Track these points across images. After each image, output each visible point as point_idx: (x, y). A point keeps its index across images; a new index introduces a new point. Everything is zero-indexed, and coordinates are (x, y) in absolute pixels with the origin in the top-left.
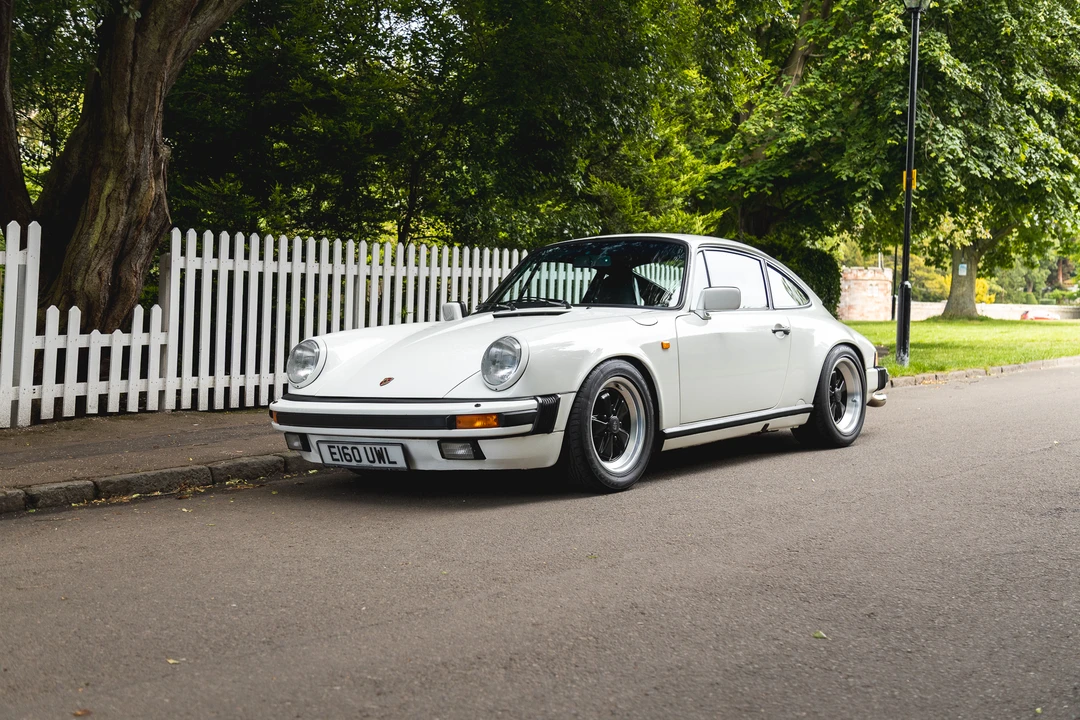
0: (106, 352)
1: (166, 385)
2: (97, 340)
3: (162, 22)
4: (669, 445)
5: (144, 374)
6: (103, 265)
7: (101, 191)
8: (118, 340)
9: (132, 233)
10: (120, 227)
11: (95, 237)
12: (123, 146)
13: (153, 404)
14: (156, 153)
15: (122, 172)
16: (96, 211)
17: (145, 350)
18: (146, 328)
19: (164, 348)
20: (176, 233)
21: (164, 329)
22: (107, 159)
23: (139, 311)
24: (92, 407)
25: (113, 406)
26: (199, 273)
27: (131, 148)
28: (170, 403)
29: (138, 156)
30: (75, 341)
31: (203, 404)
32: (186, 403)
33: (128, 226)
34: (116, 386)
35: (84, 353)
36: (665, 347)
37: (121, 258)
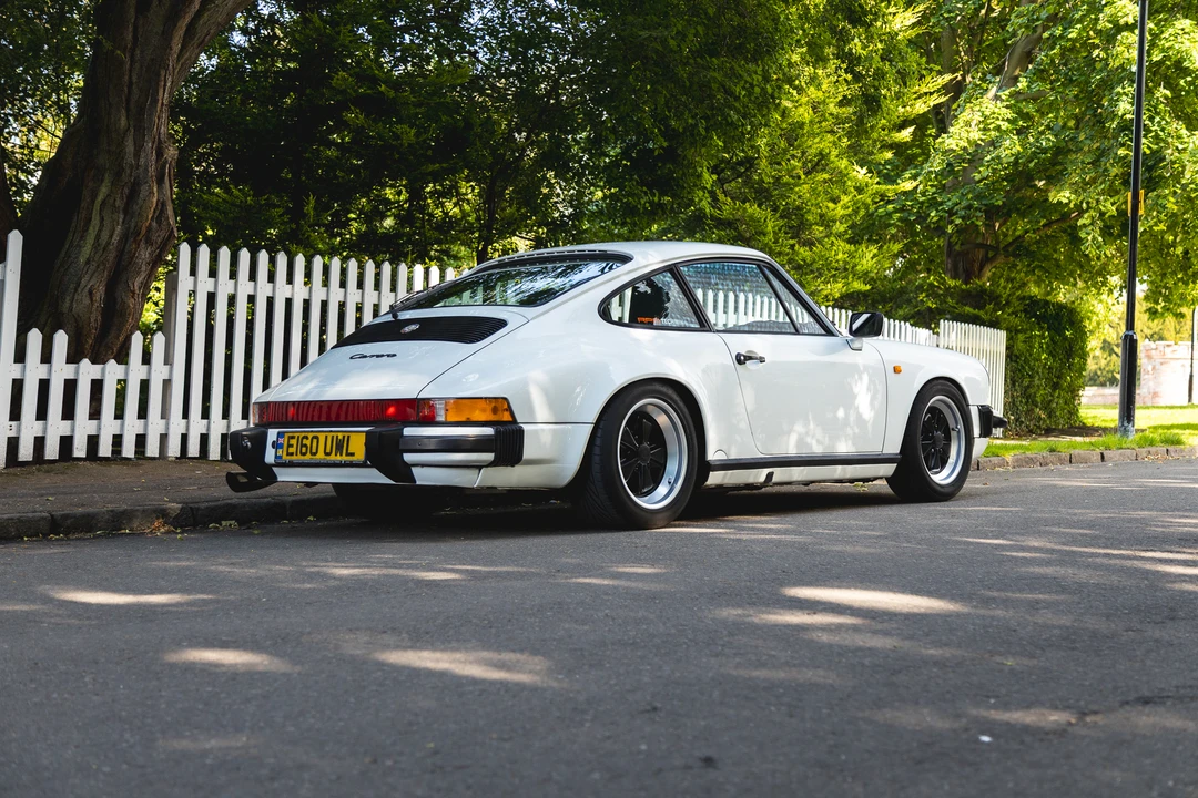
0: (97, 386)
1: (169, 427)
2: (87, 371)
5: (143, 414)
6: (95, 283)
7: (94, 198)
8: (113, 371)
9: (130, 245)
10: (116, 238)
11: (87, 250)
12: (120, 143)
13: (152, 449)
14: (160, 154)
15: (118, 174)
16: (89, 220)
17: (144, 385)
18: (146, 360)
19: (167, 383)
20: (185, 249)
21: (168, 360)
22: (101, 160)
23: (138, 341)
24: (80, 450)
25: (105, 450)
26: (211, 296)
27: (130, 147)
28: (174, 450)
29: (137, 155)
30: (61, 371)
31: (214, 452)
32: (193, 450)
33: (125, 237)
34: (108, 426)
35: (70, 387)
37: (117, 275)
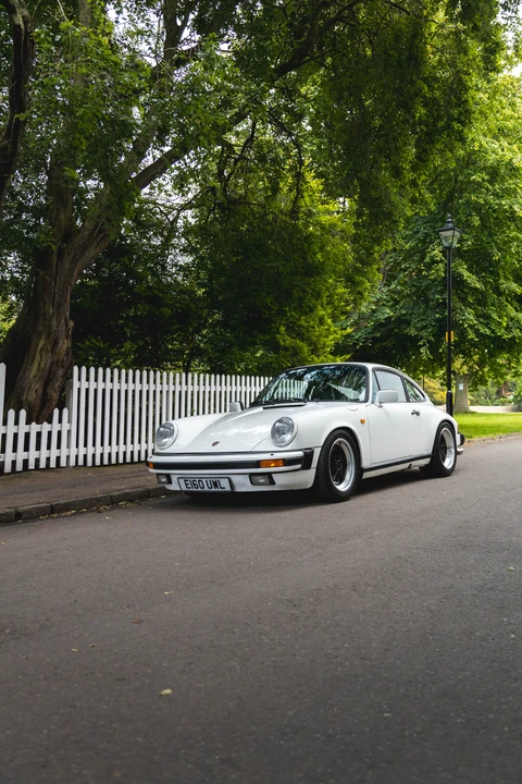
0: (39, 435)
1: (70, 453)
2: (35, 428)
3: (72, 254)
4: (366, 475)
5: (59, 447)
6: (38, 386)
7: (37, 346)
8: (46, 427)
9: (54, 368)
10: (48, 365)
11: (34, 371)
12: (50, 321)
13: (63, 463)
14: (67, 325)
15: (49, 335)
16: (34, 357)
17: (59, 433)
18: (60, 421)
19: (69, 431)
20: (76, 368)
21: (70, 421)
22: (40, 328)
23: (56, 411)
24: (31, 465)
25: (43, 465)
26: (87, 390)
27: (54, 323)
28: (72, 463)
29: (58, 326)
30: (23, 428)
31: (90, 463)
32: (81, 462)
33: (52, 364)
34: (44, 453)
35: (27, 435)
36: (362, 422)
37: (47, 381)
